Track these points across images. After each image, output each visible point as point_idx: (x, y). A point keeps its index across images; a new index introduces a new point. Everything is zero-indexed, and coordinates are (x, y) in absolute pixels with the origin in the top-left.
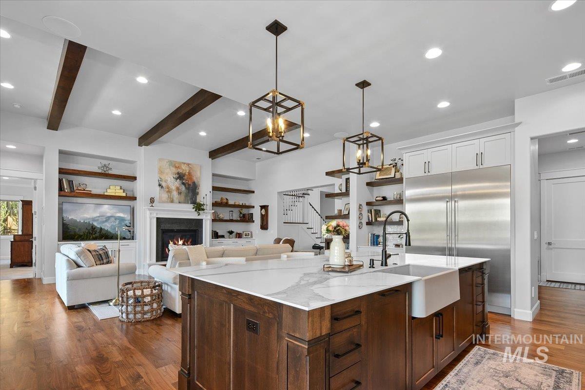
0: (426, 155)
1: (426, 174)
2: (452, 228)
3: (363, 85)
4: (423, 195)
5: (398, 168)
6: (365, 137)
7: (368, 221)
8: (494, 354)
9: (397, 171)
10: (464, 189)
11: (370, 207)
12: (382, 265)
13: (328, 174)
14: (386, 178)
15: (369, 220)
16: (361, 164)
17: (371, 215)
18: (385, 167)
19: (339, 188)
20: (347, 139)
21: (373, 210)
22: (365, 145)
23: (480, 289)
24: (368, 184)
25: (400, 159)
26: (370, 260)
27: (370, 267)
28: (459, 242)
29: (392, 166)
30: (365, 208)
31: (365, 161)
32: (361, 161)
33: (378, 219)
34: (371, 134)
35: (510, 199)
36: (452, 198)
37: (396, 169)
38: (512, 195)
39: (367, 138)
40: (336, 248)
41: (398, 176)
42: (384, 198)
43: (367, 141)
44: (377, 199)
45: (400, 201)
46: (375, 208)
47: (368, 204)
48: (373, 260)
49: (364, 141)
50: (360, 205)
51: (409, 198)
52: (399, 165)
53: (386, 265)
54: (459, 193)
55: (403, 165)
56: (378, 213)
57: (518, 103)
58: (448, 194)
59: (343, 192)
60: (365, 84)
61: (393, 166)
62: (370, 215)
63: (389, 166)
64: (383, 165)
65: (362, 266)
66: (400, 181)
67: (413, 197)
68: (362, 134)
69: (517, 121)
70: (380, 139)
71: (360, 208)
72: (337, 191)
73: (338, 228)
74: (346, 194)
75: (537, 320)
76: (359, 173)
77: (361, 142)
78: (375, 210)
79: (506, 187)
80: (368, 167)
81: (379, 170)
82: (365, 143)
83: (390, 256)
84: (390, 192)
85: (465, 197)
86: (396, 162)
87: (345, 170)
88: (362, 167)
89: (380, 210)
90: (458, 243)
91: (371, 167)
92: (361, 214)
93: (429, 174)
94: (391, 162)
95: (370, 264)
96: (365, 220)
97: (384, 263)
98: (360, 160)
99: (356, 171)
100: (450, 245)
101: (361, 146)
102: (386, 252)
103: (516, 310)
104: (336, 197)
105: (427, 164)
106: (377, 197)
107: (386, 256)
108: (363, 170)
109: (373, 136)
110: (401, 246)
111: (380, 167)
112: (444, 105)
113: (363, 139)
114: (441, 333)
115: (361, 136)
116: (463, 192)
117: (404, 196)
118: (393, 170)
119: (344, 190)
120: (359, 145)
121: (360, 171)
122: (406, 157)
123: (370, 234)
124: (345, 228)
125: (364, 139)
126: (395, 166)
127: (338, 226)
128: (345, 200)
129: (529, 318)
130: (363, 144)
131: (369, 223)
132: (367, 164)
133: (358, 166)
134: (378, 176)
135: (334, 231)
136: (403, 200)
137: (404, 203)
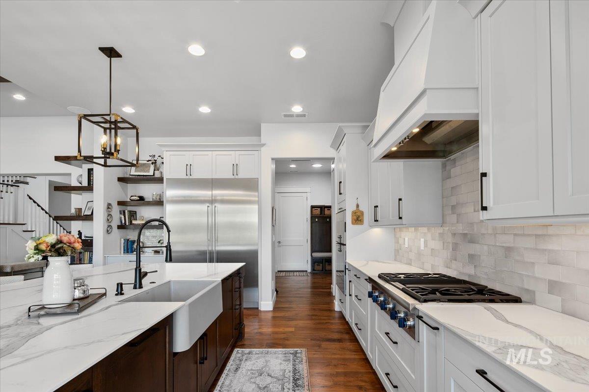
0: (188, 157)
1: (187, 177)
2: (212, 229)
3: (111, 52)
4: (184, 197)
5: (158, 166)
6: (113, 120)
7: (119, 224)
8: (249, 353)
9: (156, 169)
10: (223, 195)
11: (123, 208)
12: (135, 288)
13: (57, 159)
14: (143, 176)
15: (121, 222)
16: (107, 154)
17: (125, 217)
18: (140, 162)
19: (78, 181)
20: (85, 116)
21: (126, 211)
22: (113, 131)
23: (238, 294)
24: (120, 180)
25: (159, 156)
26: (118, 284)
27: (116, 295)
28: (218, 244)
29: (150, 162)
30: (116, 209)
31: (113, 151)
32: (108, 150)
33: (134, 222)
34: (122, 118)
35: (257, 207)
36: (212, 201)
37: (155, 166)
38: (259, 202)
39: (116, 122)
40: (55, 276)
41: (157, 174)
42: (141, 198)
43: (116, 125)
44: (132, 198)
45: (159, 203)
46: (130, 208)
47: (120, 203)
48: (121, 284)
49: (113, 125)
50: (109, 205)
51: (170, 199)
52: (158, 162)
53: (141, 287)
54: (218, 198)
55: (163, 163)
56: (133, 215)
57: (264, 126)
58: (208, 199)
59: (83, 185)
60: (113, 52)
61: (152, 163)
62: (123, 216)
63: (146, 162)
64: (138, 160)
65: (105, 294)
66: (160, 180)
67: (175, 199)
68: (109, 115)
69: (263, 142)
70: (134, 127)
71: (108, 208)
72: (74, 183)
73: (59, 246)
74: (89, 188)
75: (276, 308)
76: (105, 165)
77: (107, 125)
78: (130, 212)
79: (255, 196)
80: (118, 159)
81: (132, 165)
82: (113, 129)
83: (146, 274)
84: (148, 191)
85: (223, 202)
86: (155, 159)
87: (82, 158)
88: (109, 158)
89: (136, 212)
90: (218, 246)
91: (122, 160)
92: (109, 215)
93: (191, 177)
94: (150, 158)
95: (117, 291)
96: (115, 223)
97: (138, 285)
98: (105, 149)
99: (102, 161)
100: (210, 248)
101: (108, 131)
102: (140, 270)
103: (262, 303)
104: (72, 192)
105: (189, 167)
106: (132, 196)
107: (140, 275)
108: (110, 162)
109: (124, 121)
110: (161, 252)
111: (135, 162)
112: (205, 110)
113: (111, 122)
114: (205, 356)
115: (108, 118)
116: (222, 198)
117: (164, 197)
118: (152, 167)
119: (85, 183)
120: (105, 129)
121: (105, 162)
122: (167, 155)
123: (122, 240)
124: (72, 246)
125: (113, 122)
126: (155, 163)
127: (60, 241)
128: (86, 196)
129: (271, 308)
130: (110, 129)
131: (121, 227)
132: (115, 155)
133: (103, 156)
134: (133, 171)
135: (50, 250)
136: (163, 201)
137: (164, 205)
